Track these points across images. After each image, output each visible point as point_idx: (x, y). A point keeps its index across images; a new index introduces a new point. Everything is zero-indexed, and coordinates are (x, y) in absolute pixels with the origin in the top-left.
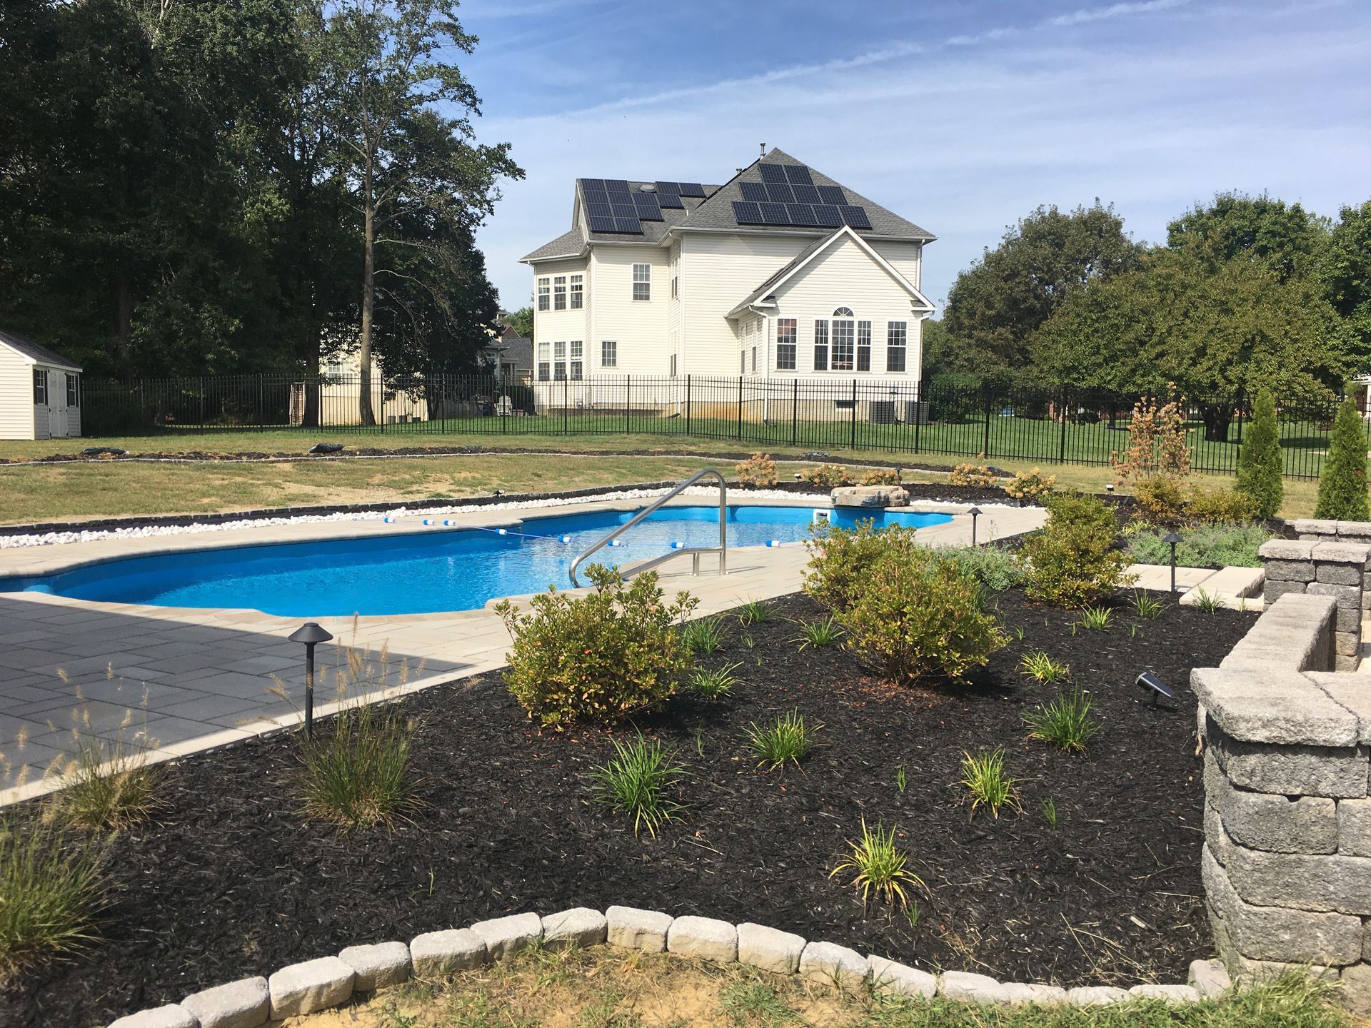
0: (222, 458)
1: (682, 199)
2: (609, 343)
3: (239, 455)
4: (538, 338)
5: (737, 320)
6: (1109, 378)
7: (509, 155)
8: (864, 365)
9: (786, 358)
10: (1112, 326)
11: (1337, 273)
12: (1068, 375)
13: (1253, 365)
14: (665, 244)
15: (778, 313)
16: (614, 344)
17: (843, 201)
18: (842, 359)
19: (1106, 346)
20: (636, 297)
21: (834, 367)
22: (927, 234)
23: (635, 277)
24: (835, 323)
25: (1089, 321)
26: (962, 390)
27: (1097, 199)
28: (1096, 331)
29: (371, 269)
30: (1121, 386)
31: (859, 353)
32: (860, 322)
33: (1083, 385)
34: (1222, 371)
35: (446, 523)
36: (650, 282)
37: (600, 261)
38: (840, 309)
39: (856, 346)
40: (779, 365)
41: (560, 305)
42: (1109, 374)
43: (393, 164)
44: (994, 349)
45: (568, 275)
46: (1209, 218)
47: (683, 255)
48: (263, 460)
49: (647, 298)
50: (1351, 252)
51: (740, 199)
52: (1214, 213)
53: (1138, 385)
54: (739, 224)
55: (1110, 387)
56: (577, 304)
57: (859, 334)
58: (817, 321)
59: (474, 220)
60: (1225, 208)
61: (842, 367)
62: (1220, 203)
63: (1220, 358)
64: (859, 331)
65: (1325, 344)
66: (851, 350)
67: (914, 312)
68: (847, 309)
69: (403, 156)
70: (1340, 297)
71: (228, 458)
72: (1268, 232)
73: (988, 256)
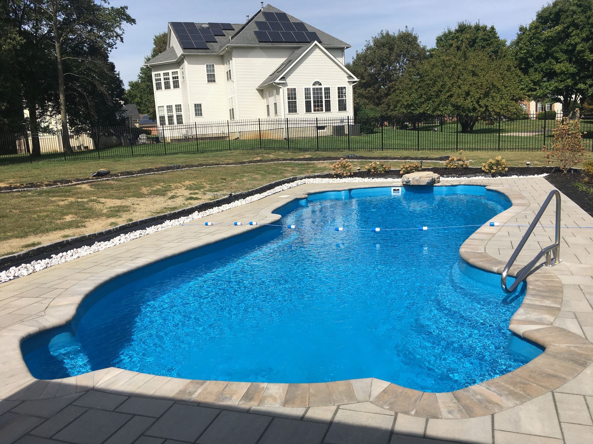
0: (46, 185)
1: (223, 31)
2: (198, 105)
3: (55, 182)
4: (157, 104)
5: (262, 90)
6: (427, 108)
7: (128, 12)
8: (328, 109)
9: (292, 108)
10: (427, 84)
11: (522, 55)
12: (409, 108)
13: (490, 99)
14: (221, 54)
15: (287, 86)
16: (201, 105)
17: (306, 29)
18: (318, 106)
19: (425, 94)
20: (209, 81)
21: (315, 110)
22: (347, 44)
23: (208, 71)
24: (314, 89)
25: (416, 83)
26: (372, 118)
27: (406, 27)
28: (420, 87)
29: (61, 73)
30: (433, 112)
31: (325, 103)
32: (325, 88)
33: (417, 112)
34: (478, 102)
35: (251, 224)
36: (215, 73)
37: (189, 63)
38: (316, 82)
39: (324, 100)
40: (289, 111)
41: (167, 87)
42: (427, 107)
43: (64, 19)
44: (367, 98)
45: (170, 71)
46: (455, 34)
47: (234, 59)
48: (70, 184)
49: (214, 81)
50: (527, 46)
51: (257, 30)
52: (457, 31)
53: (441, 111)
54: (260, 42)
55: (429, 112)
56: (176, 85)
57: (325, 94)
58: (305, 88)
59: (111, 46)
60: (462, 29)
61: (318, 110)
62: (460, 26)
63: (476, 96)
64: (325, 92)
65: (518, 87)
66: (322, 102)
67: (349, 82)
68: (318, 82)
69: (69, 15)
70: (523, 66)
71: (50, 185)
72: (482, 39)
73: (358, 55)
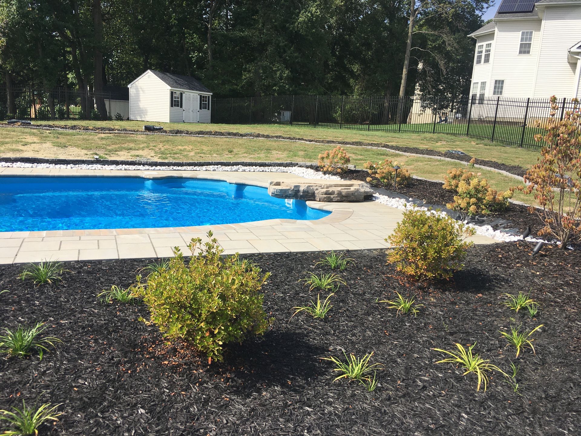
2: (500, 81)
4: (473, 80)
16: (503, 81)
20: (520, 52)
23: (522, 39)
29: (410, 47)
36: (532, 42)
45: (493, 42)
47: (543, 22)
49: (528, 52)
56: (487, 59)
